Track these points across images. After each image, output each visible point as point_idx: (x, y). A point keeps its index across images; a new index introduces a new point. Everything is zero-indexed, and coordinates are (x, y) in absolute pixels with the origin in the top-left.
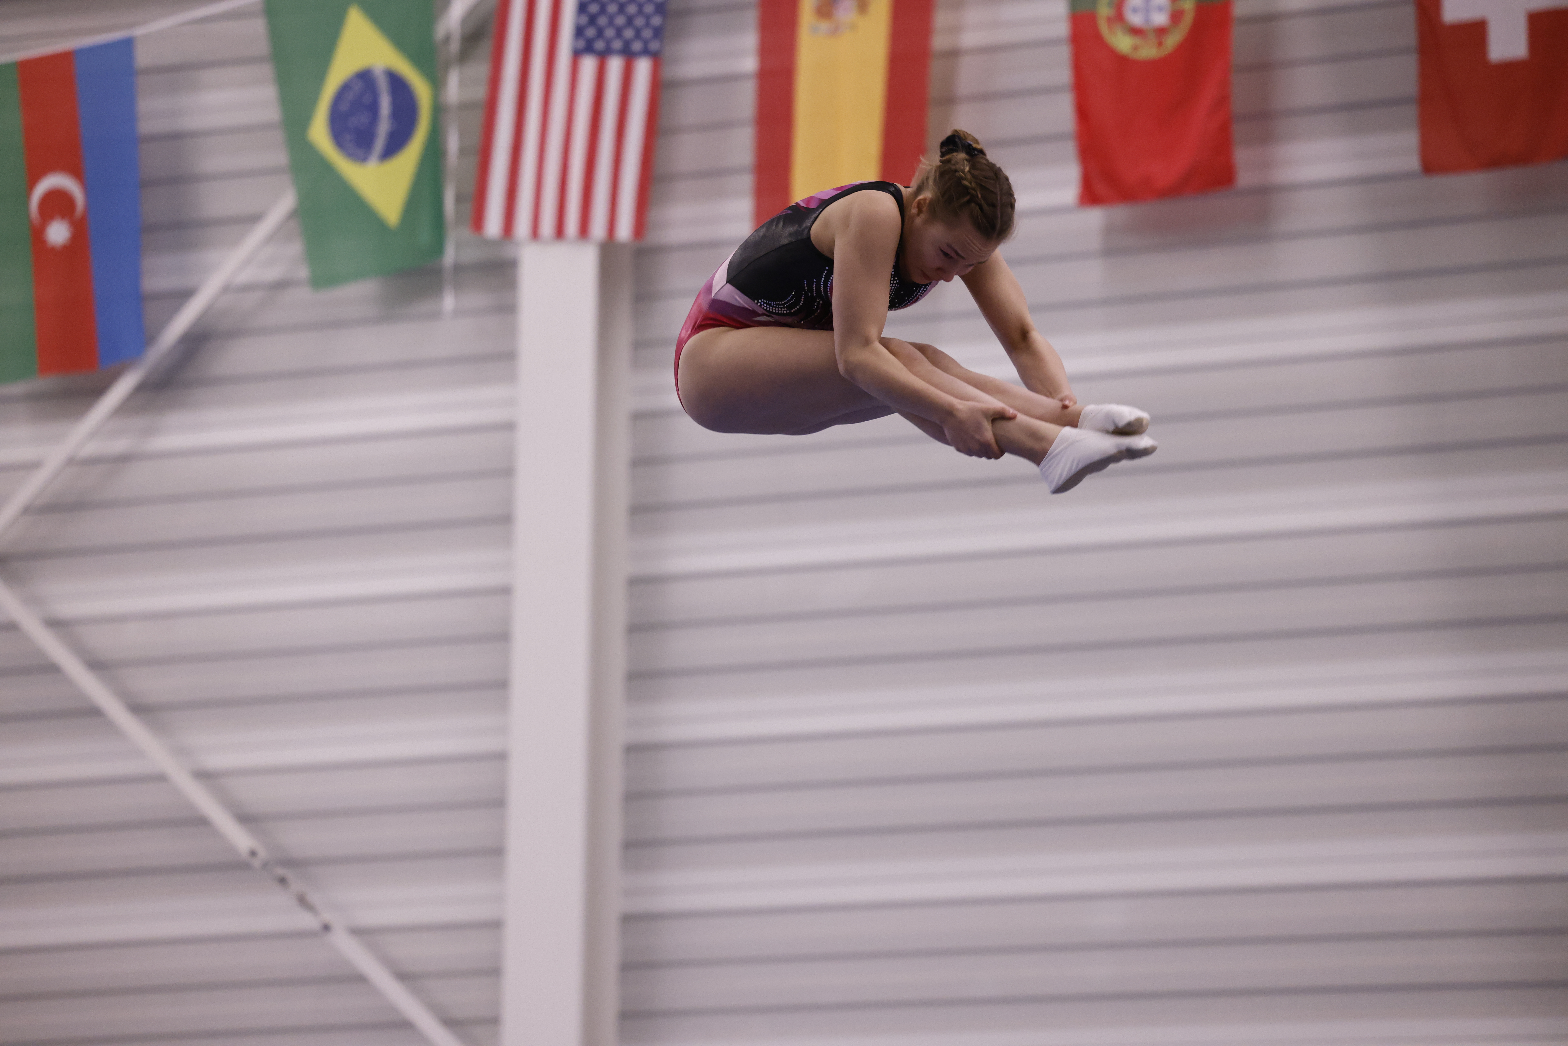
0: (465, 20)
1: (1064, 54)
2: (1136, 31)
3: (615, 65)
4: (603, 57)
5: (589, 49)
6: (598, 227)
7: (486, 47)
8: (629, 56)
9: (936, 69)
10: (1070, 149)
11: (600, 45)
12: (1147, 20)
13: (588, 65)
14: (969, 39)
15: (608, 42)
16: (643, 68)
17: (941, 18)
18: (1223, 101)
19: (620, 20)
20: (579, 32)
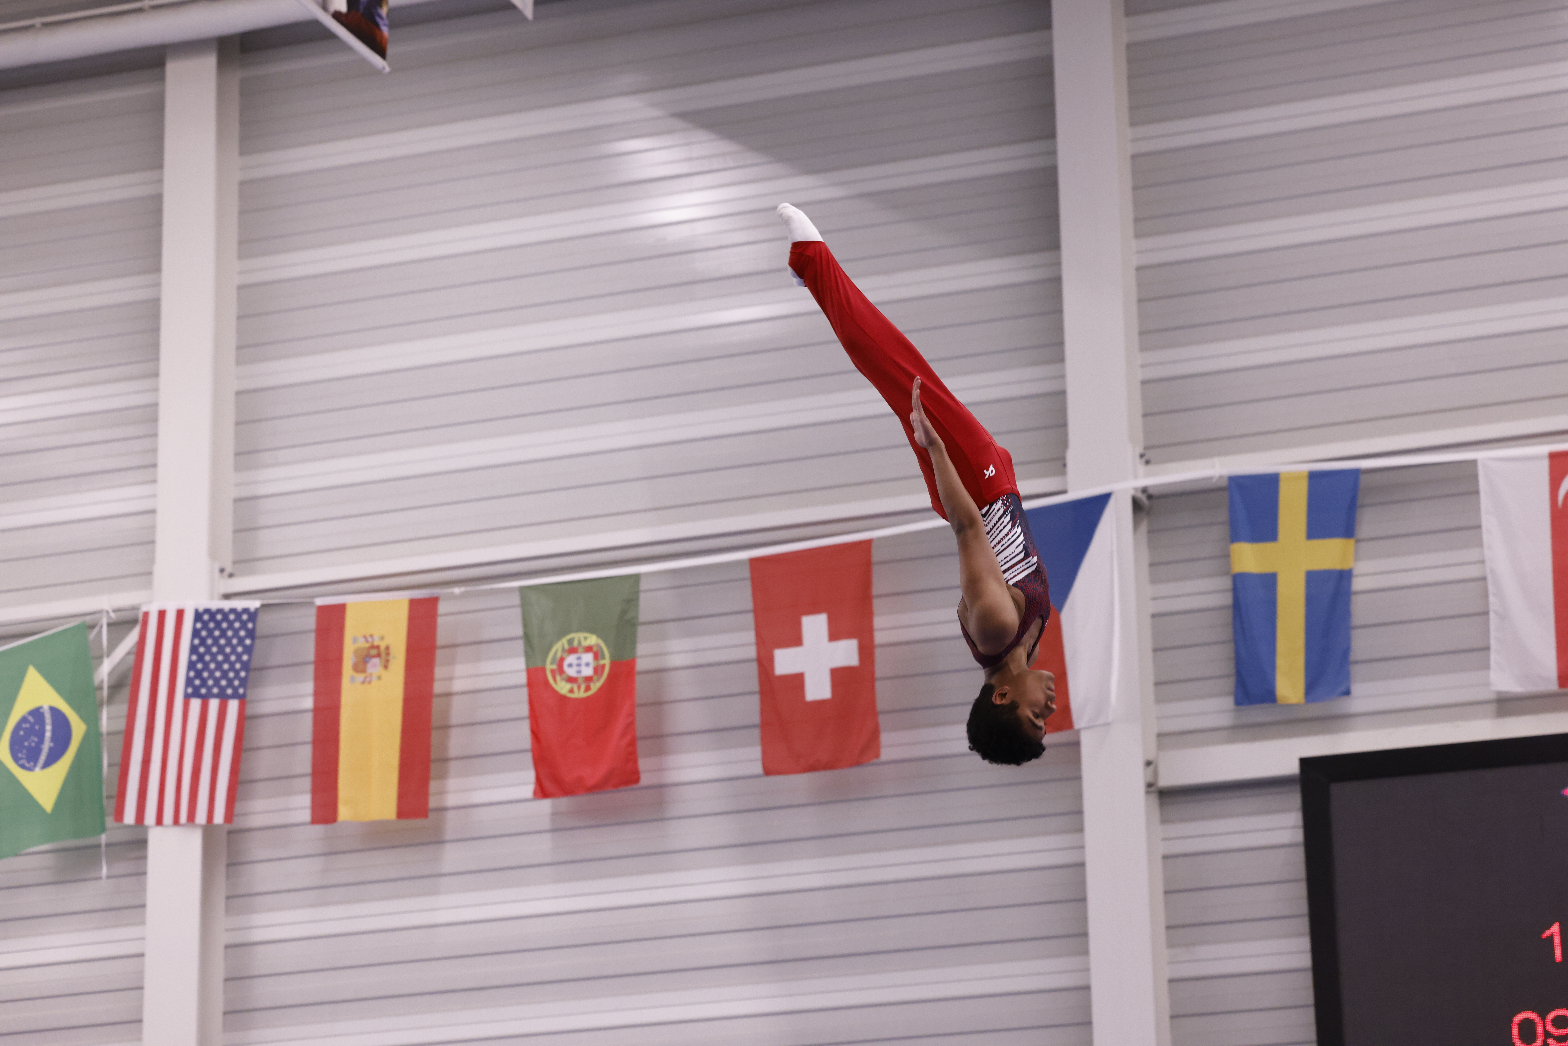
0: (110, 674)
1: (524, 693)
2: (571, 680)
3: (214, 704)
4: (205, 699)
5: (196, 694)
6: (201, 817)
7: (126, 692)
8: (224, 699)
9: (436, 704)
10: (528, 759)
11: (203, 691)
12: (579, 672)
13: (196, 704)
14: (458, 686)
15: (209, 689)
16: (233, 706)
17: (439, 672)
18: (630, 726)
19: (218, 674)
20: (189, 682)
